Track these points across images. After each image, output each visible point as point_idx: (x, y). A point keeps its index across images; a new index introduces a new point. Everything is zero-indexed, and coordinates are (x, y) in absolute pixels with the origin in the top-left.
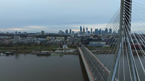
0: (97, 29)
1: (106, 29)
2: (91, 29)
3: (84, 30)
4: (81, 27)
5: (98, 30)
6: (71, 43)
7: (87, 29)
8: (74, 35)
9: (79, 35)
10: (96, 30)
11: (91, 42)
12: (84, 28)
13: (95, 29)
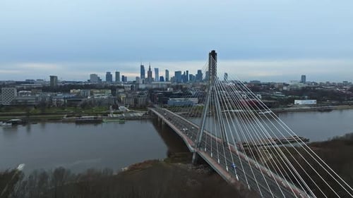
0: (180, 72)
1: (199, 72)
2: (167, 71)
3: (150, 73)
4: (142, 67)
5: (182, 74)
6: (132, 102)
7: (157, 70)
8: (130, 85)
9: (142, 86)
10: (178, 73)
11: (170, 99)
12: (150, 69)
13: (176, 72)
